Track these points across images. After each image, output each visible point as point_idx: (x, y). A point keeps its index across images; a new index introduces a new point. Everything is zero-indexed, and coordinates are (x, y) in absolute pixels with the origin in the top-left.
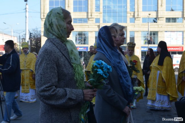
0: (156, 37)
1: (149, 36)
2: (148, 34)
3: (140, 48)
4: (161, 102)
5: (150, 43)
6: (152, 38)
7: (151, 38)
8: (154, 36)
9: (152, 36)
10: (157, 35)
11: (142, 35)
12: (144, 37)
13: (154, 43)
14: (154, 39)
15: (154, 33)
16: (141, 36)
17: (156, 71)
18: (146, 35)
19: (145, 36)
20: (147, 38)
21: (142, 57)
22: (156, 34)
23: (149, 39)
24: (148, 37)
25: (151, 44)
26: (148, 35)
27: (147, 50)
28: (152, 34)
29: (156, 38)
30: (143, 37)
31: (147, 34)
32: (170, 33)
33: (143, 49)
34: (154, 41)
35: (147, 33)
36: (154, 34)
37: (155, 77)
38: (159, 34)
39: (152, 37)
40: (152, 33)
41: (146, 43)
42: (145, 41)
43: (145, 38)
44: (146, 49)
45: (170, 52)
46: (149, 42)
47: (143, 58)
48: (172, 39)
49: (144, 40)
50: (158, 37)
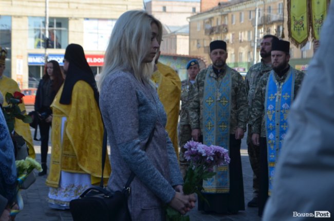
0: (65, 31)
1: (47, 28)
2: (44, 23)
3: (25, 57)
4: (74, 189)
5: (50, 45)
6: (53, 34)
7: (51, 33)
8: (59, 29)
9: (55, 28)
10: (67, 26)
11: (29, 25)
12: (36, 30)
13: (59, 46)
14: (59, 37)
15: (59, 21)
16: (28, 28)
17: (59, 117)
18: (40, 26)
19: (37, 28)
20: (42, 33)
21: (29, 80)
22: (63, 24)
23: (47, 36)
24: (45, 30)
25: (53, 47)
26: (45, 26)
27: (42, 63)
28: (53, 23)
29: (63, 34)
30: (33, 31)
31: (42, 24)
32: (96, 22)
33: (32, 60)
34: (59, 41)
35: (41, 20)
36: (59, 25)
37: (57, 133)
38: (72, 24)
39: (55, 32)
40: (55, 21)
41: (39, 45)
42: (38, 40)
43: (37, 33)
44: (39, 60)
45: (96, 67)
46: (48, 44)
47: (34, 80)
48: (102, 37)
49: (35, 38)
50: (68, 31)
